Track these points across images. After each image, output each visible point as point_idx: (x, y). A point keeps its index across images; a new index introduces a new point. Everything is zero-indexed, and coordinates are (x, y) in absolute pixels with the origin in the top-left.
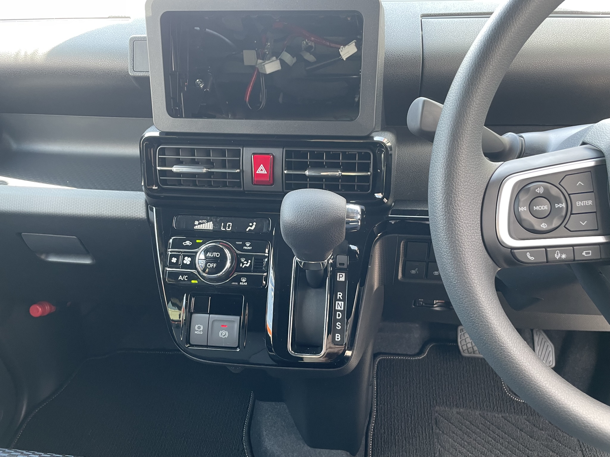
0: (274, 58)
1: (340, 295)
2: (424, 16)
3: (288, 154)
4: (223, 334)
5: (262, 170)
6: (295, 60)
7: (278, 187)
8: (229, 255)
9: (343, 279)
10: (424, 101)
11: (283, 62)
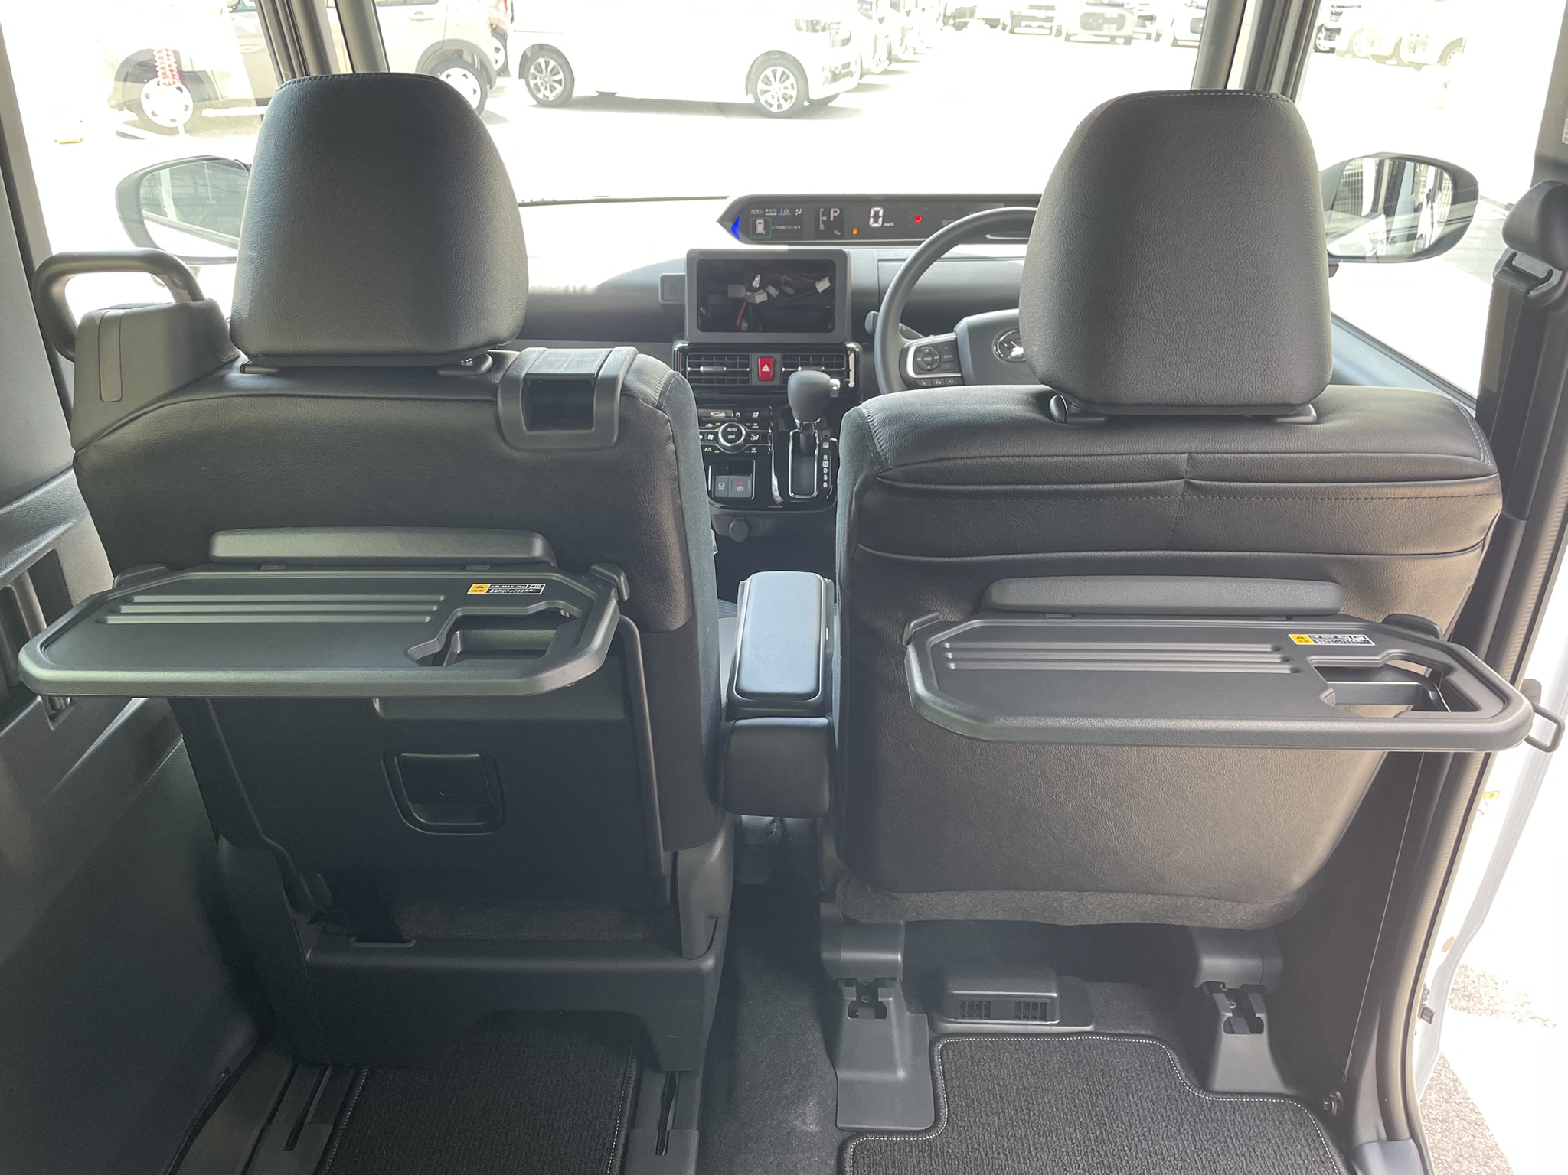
0: (762, 291)
1: (825, 457)
2: (880, 260)
3: (785, 357)
4: (740, 488)
5: (766, 369)
6: (777, 293)
7: (777, 382)
8: (744, 432)
9: (827, 446)
10: (874, 314)
11: (769, 295)
